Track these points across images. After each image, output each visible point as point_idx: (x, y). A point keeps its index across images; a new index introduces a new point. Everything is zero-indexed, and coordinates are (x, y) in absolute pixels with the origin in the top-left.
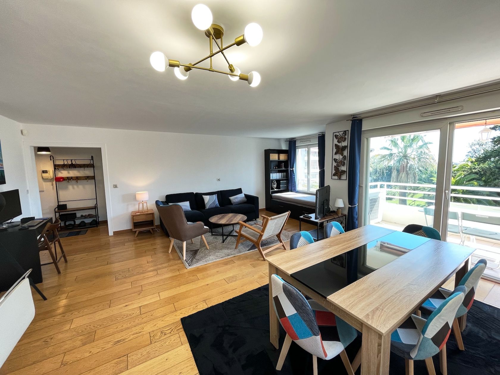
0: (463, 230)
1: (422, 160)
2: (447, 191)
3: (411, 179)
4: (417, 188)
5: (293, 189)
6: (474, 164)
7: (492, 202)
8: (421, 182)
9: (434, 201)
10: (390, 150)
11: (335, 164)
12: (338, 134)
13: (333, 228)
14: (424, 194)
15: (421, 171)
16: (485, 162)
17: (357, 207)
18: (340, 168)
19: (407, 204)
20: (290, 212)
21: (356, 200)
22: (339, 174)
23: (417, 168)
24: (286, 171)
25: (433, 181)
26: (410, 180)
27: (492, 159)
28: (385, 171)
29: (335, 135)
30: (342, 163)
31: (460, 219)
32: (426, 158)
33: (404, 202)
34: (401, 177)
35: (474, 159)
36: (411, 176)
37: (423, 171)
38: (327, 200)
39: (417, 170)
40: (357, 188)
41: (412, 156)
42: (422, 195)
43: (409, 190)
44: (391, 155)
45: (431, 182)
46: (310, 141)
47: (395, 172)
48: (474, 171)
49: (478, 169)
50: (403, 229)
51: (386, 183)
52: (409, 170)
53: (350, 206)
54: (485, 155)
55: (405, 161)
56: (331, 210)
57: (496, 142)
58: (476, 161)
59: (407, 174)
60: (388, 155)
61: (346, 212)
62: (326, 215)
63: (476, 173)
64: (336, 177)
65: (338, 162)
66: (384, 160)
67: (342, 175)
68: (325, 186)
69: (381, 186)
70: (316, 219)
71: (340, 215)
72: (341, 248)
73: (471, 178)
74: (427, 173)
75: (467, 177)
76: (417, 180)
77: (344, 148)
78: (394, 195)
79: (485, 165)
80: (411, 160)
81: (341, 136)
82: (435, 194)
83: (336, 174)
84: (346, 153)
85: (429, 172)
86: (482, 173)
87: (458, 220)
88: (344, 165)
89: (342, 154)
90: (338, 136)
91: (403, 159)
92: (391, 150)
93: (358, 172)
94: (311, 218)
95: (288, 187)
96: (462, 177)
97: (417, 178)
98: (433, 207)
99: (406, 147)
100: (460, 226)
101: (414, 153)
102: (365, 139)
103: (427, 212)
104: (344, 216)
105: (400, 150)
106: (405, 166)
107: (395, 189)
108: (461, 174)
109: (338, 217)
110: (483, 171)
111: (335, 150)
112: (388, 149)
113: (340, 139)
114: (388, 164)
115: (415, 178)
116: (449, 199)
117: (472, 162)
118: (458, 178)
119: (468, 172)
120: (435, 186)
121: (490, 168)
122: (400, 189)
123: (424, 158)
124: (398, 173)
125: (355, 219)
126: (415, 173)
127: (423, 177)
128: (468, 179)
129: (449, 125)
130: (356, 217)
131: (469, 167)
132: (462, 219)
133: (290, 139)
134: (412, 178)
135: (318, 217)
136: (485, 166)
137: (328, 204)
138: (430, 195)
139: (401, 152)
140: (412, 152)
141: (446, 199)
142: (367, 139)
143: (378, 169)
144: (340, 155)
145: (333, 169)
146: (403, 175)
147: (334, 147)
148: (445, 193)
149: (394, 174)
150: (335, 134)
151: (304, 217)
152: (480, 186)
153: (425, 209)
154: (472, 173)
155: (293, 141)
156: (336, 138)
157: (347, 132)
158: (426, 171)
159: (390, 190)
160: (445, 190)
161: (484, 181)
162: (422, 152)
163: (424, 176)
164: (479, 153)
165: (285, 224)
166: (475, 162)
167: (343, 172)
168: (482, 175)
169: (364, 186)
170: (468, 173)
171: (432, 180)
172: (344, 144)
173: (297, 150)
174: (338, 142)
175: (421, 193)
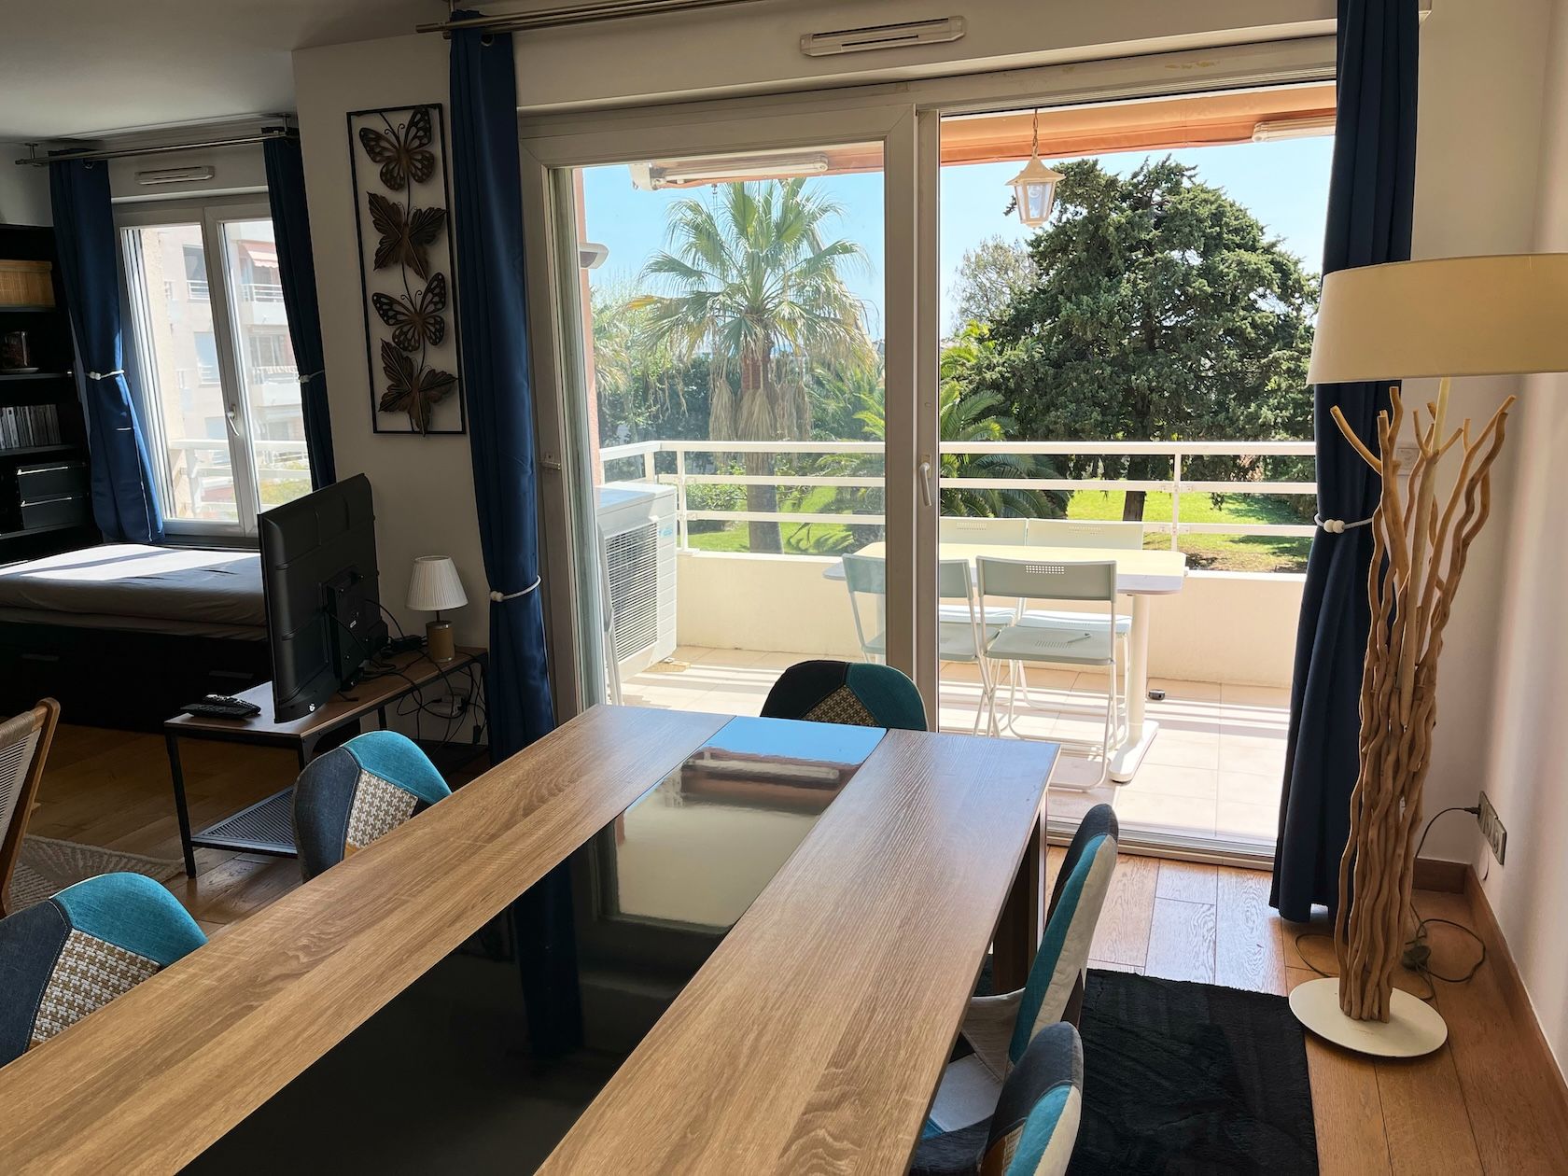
0: (989, 640)
1: (822, 327)
2: (926, 467)
3: (786, 422)
4: (809, 464)
5: (129, 518)
6: (987, 348)
7: (1044, 499)
8: (823, 434)
9: (879, 520)
10: (695, 278)
11: (382, 332)
12: (376, 124)
13: (362, 786)
14: (840, 489)
15: (819, 383)
16: (1017, 339)
17: (537, 595)
18: (417, 358)
19: (783, 542)
20: (57, 707)
21: (529, 554)
22: (418, 396)
23: (807, 368)
24: (61, 392)
25: (866, 429)
26: (783, 429)
27: (1037, 329)
28: (680, 387)
29: (365, 133)
30: (425, 323)
31: (975, 590)
32: (833, 320)
33: (765, 538)
34: (751, 414)
35: (985, 328)
36: (786, 405)
37: (829, 381)
38: (354, 577)
39: (806, 378)
40: (528, 482)
41: (785, 311)
42: (831, 496)
43: (785, 474)
44: (700, 300)
45: (856, 431)
46: (212, 170)
47: (724, 391)
48: (988, 375)
49: (1000, 368)
50: (762, 699)
51: (680, 446)
52: (779, 378)
53: (498, 596)
54: (1015, 308)
55: (759, 330)
56: (393, 633)
57: (1043, 255)
58: (994, 335)
59: (772, 399)
60: (685, 301)
61: (481, 637)
62: (359, 677)
63: (994, 386)
64: (401, 421)
65: (401, 318)
66: (670, 329)
67: (436, 408)
68: (338, 481)
69: (666, 463)
70: (281, 717)
71: (449, 659)
72: (401, 940)
73: (981, 407)
74: (843, 393)
75: (968, 404)
76: (809, 428)
77: (428, 224)
78: (728, 506)
79: (1017, 353)
80: (782, 327)
81: (402, 139)
82: (880, 482)
83: (400, 396)
84: (442, 258)
85: (848, 386)
86: (1012, 384)
87: (970, 599)
88: (438, 339)
89: (422, 268)
90: (379, 137)
91: (749, 323)
92: (699, 274)
93: (521, 378)
94: (255, 712)
95: (86, 505)
96: (953, 406)
97: (809, 417)
98: (877, 550)
99: (756, 265)
100: (978, 624)
101: (791, 295)
102: (544, 170)
103: (856, 576)
104: (474, 660)
105: (733, 277)
106: (759, 357)
107: (731, 474)
108: (952, 390)
109: (437, 677)
110: (1014, 375)
111: (373, 240)
112: (687, 272)
113: (398, 160)
114: (691, 347)
115: (800, 412)
116: (934, 504)
117: (981, 340)
118: (945, 408)
119: (970, 383)
120: (878, 447)
121: (1032, 365)
122: (752, 471)
123: (826, 319)
124: (736, 395)
125: (536, 673)
126: (800, 392)
127: (830, 411)
128: (974, 412)
129: (916, 118)
130: (539, 657)
131: (974, 361)
132: (982, 592)
133: (61, 147)
134: (791, 414)
135: (300, 698)
136: (1017, 356)
137: (370, 601)
138: (858, 489)
139: (740, 289)
140: (783, 290)
141: (926, 503)
142: (556, 173)
143: (653, 379)
144: (411, 274)
145: (379, 364)
146: (755, 405)
147: (367, 219)
148: (921, 474)
149: (720, 398)
150: (359, 124)
151: (197, 714)
152: (1009, 437)
153: (850, 565)
154: (983, 385)
155: (86, 162)
156: (374, 153)
157: (435, 114)
158: (840, 384)
159: (707, 479)
160: (919, 464)
161: (1021, 419)
162: (817, 290)
163: (832, 406)
164: (997, 302)
165: (33, 805)
166: (989, 340)
167: (440, 382)
168: (1012, 392)
169: (566, 465)
170: (971, 387)
171: (862, 423)
172: (430, 196)
173: (127, 236)
174: (387, 178)
175: (827, 484)
